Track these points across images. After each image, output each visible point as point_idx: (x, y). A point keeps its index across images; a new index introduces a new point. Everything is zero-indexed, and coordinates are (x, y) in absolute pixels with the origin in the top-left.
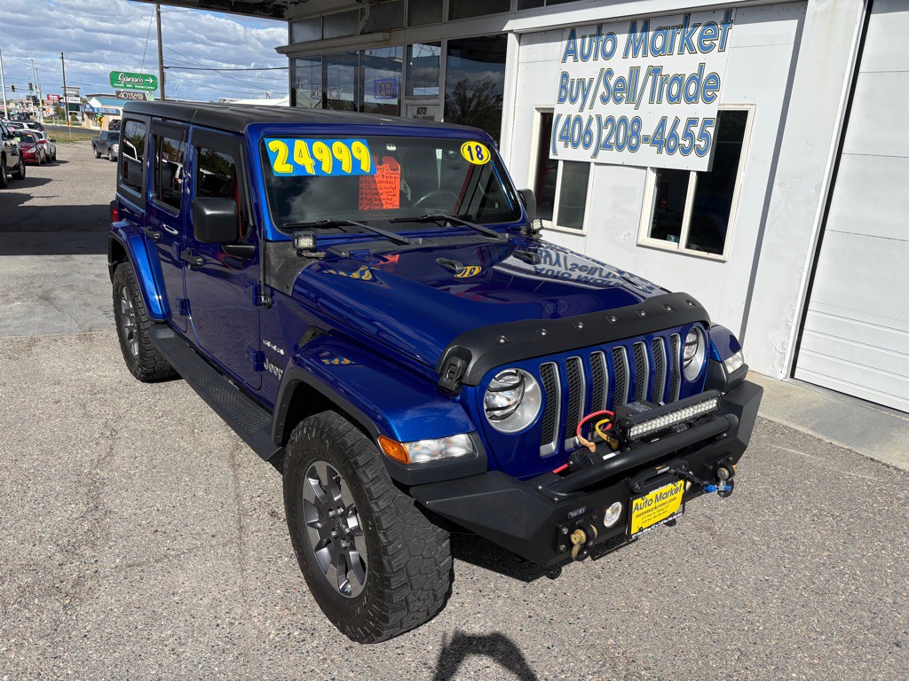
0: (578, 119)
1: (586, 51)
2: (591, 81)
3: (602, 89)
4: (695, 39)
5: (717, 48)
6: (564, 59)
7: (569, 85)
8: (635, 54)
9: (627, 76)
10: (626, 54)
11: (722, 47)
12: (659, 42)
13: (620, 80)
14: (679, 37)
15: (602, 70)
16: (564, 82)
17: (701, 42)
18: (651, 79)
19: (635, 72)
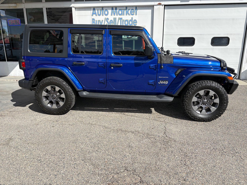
1: (99, 13)
4: (129, 12)
6: (92, 15)
7: (95, 22)
8: (114, 15)
9: (113, 20)
10: (112, 15)
11: (136, 14)
12: (120, 12)
13: (111, 20)
14: (125, 12)
15: (105, 18)
16: (94, 21)
17: (131, 13)
18: (120, 20)
19: (115, 19)
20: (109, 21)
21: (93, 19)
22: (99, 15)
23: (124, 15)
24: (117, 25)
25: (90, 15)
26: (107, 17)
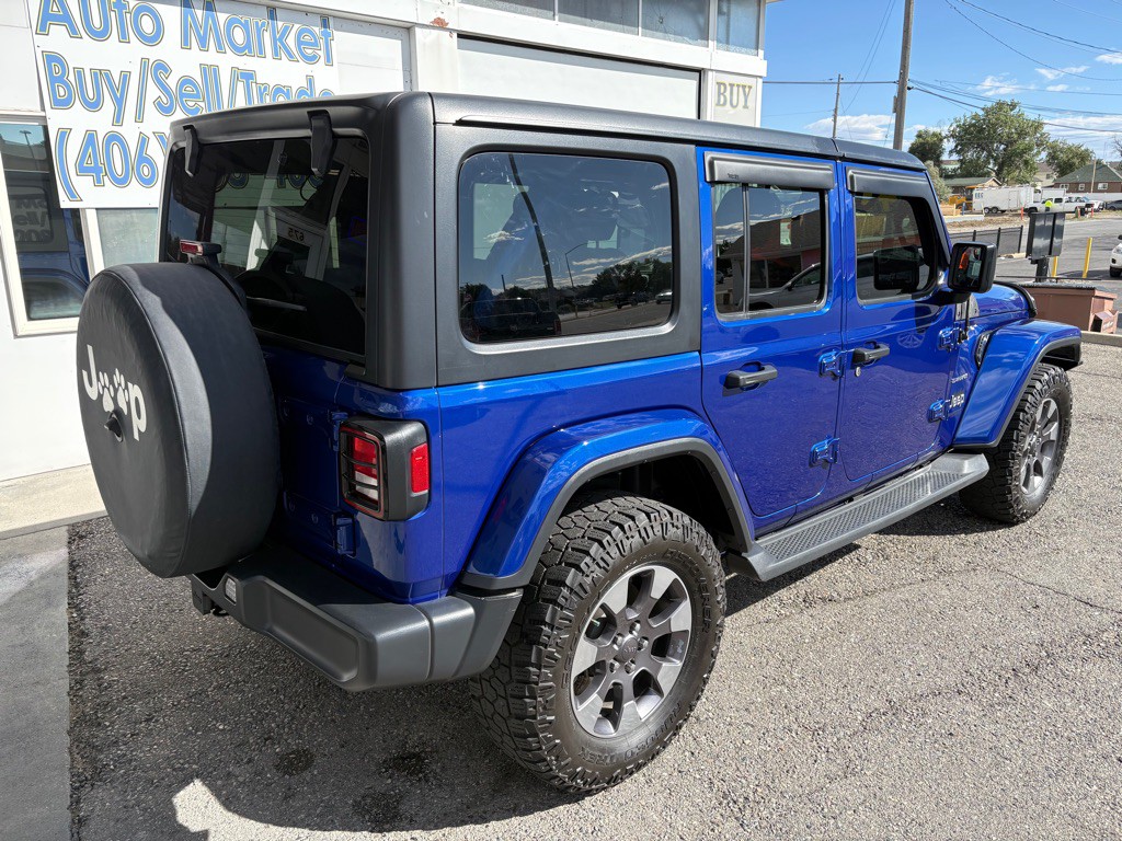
0: (114, 138)
1: (97, 22)
2: (125, 76)
3: (153, 92)
4: (291, 41)
5: (322, 59)
6: (43, 29)
7: (72, 78)
8: (203, 46)
9: (197, 77)
10: (186, 44)
11: (329, 61)
12: (239, 36)
13: (186, 81)
14: (267, 37)
15: (144, 62)
16: (57, 69)
17: (300, 49)
18: (240, 86)
19: (211, 72)
20: (172, 82)
21: (52, 59)
22: (101, 35)
23: (261, 53)
24: (226, 108)
25: (25, 23)
26: (153, 54)
